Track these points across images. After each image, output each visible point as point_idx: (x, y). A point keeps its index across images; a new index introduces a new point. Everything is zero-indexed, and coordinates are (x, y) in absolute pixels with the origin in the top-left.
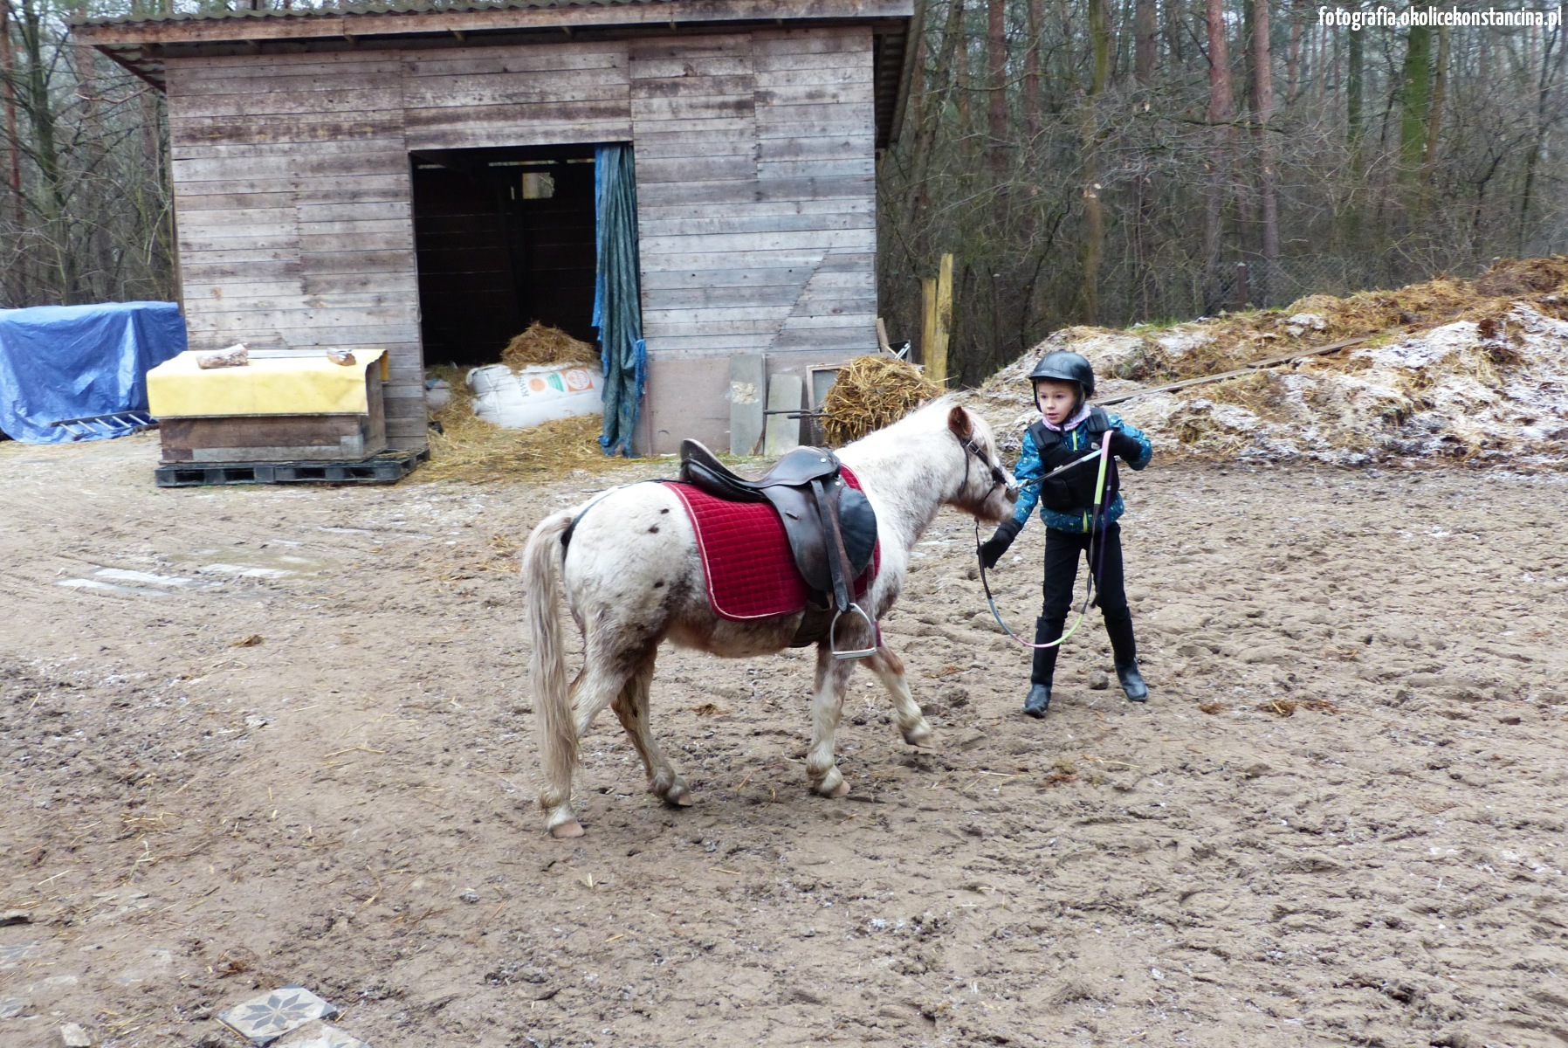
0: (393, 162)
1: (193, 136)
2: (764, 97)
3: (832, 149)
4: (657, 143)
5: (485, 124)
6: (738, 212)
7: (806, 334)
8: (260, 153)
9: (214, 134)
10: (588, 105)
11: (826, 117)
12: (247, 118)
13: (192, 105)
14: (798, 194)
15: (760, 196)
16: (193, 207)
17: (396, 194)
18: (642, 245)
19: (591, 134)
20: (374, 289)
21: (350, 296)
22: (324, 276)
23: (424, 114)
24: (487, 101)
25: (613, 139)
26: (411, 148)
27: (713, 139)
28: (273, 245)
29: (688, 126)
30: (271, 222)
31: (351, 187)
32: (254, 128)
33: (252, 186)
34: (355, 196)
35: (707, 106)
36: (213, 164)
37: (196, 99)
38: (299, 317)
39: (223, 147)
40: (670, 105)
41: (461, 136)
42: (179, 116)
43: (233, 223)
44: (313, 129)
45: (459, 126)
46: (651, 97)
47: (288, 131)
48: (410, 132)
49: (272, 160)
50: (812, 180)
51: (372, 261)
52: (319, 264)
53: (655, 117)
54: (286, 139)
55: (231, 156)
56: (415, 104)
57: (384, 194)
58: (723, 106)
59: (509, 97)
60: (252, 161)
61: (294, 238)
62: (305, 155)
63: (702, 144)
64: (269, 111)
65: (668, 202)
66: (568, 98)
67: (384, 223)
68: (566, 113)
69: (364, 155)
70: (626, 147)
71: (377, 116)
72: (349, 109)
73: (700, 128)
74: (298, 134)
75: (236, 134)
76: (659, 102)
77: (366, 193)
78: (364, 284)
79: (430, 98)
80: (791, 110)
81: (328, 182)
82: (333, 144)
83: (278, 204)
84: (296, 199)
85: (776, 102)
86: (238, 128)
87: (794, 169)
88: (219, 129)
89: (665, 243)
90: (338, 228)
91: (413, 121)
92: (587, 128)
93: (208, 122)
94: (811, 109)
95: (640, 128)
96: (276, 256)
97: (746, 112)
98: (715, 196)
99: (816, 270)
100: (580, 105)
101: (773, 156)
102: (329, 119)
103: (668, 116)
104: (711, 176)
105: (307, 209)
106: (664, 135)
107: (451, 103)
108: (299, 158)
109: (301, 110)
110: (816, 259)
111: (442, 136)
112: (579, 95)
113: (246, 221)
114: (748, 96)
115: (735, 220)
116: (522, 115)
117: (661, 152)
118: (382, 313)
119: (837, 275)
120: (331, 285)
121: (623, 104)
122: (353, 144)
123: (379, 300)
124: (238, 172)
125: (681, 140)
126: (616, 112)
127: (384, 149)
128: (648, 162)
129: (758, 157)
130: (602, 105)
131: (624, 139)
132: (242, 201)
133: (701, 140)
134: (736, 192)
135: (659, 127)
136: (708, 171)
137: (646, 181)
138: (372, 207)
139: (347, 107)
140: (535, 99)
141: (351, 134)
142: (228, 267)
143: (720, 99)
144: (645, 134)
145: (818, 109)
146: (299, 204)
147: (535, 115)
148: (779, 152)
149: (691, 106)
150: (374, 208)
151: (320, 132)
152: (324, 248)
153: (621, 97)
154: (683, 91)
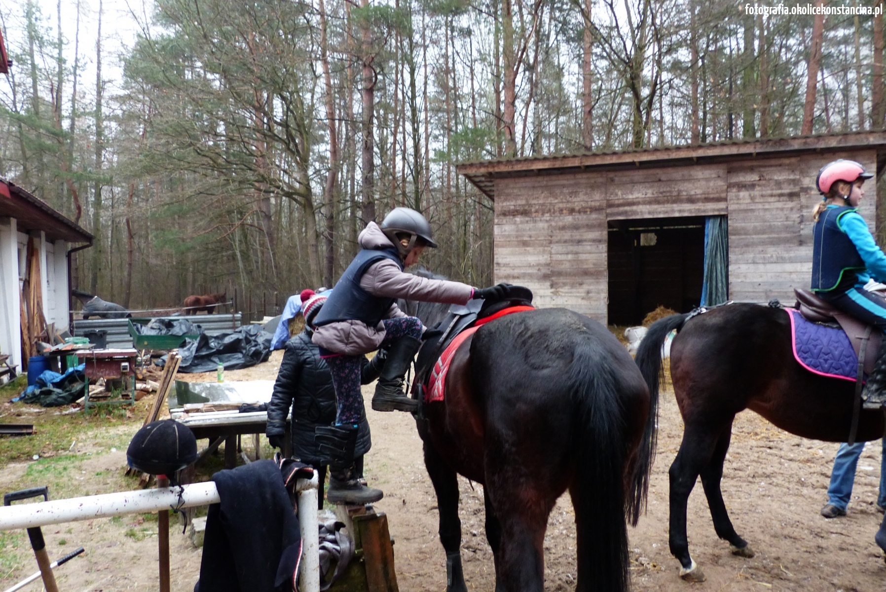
0: (600, 226)
1: (504, 214)
2: (805, 190)
4: (741, 215)
5: (648, 207)
6: (787, 251)
8: (535, 222)
9: (514, 213)
10: (703, 196)
12: (531, 205)
13: (506, 200)
15: (802, 243)
16: (502, 246)
17: (600, 241)
18: (730, 268)
19: (704, 211)
20: (585, 287)
21: (574, 290)
22: (562, 280)
23: (617, 202)
24: (649, 195)
25: (716, 213)
26: (609, 219)
27: (774, 212)
28: (538, 265)
29: (760, 206)
30: (538, 254)
31: (578, 237)
32: (533, 210)
33: (530, 237)
34: (579, 242)
35: (772, 196)
36: (513, 227)
37: (508, 197)
38: (548, 299)
39: (518, 219)
40: (750, 195)
41: (635, 213)
42: (500, 205)
43: (520, 254)
44: (561, 210)
45: (634, 208)
46: (739, 191)
47: (549, 211)
48: (609, 211)
49: (541, 225)
51: (586, 273)
52: (560, 274)
53: (741, 201)
54: (548, 215)
55: (522, 223)
56: (612, 197)
57: (594, 241)
58: (781, 195)
59: (661, 193)
60: (531, 225)
61: (548, 262)
62: (556, 222)
63: (768, 215)
64: (541, 202)
65: (747, 246)
66: (693, 193)
67: (593, 255)
68: (691, 200)
69: (585, 222)
70: (723, 218)
71: (593, 204)
72: (580, 200)
73: (767, 206)
74: (554, 213)
75: (525, 213)
76: (743, 194)
77: (585, 241)
78: (581, 284)
79: (620, 195)
81: (567, 235)
82: (570, 217)
83: (542, 245)
84: (551, 242)
85: (813, 193)
86: (525, 210)
88: (517, 211)
89: (744, 268)
90: (570, 257)
91: (610, 206)
92: (702, 208)
93: (512, 207)
95: (732, 207)
96: (539, 270)
97: (795, 198)
98: (774, 242)
100: (699, 196)
102: (569, 205)
103: (749, 201)
104: (772, 232)
105: (555, 248)
106: (746, 211)
107: (630, 197)
108: (553, 224)
109: (556, 201)
111: (626, 213)
112: (699, 191)
113: (526, 253)
114: (797, 189)
115: (786, 255)
116: (668, 202)
117: (744, 220)
118: (589, 299)
120: (565, 284)
121: (723, 195)
122: (580, 217)
123: (588, 292)
124: (524, 230)
125: (755, 214)
126: (719, 200)
127: (596, 219)
128: (736, 225)
129: (801, 222)
130: (712, 196)
131: (723, 213)
132: (525, 244)
133: (767, 213)
134: (786, 241)
135: (743, 207)
136: (771, 229)
137: (734, 235)
139: (578, 199)
140: (675, 194)
141: (579, 212)
142: (516, 275)
143: (779, 192)
144: (735, 211)
146: (552, 246)
147: (674, 202)
149: (762, 196)
150: (589, 248)
151: (564, 211)
152: (563, 266)
153: (722, 192)
154: (757, 188)
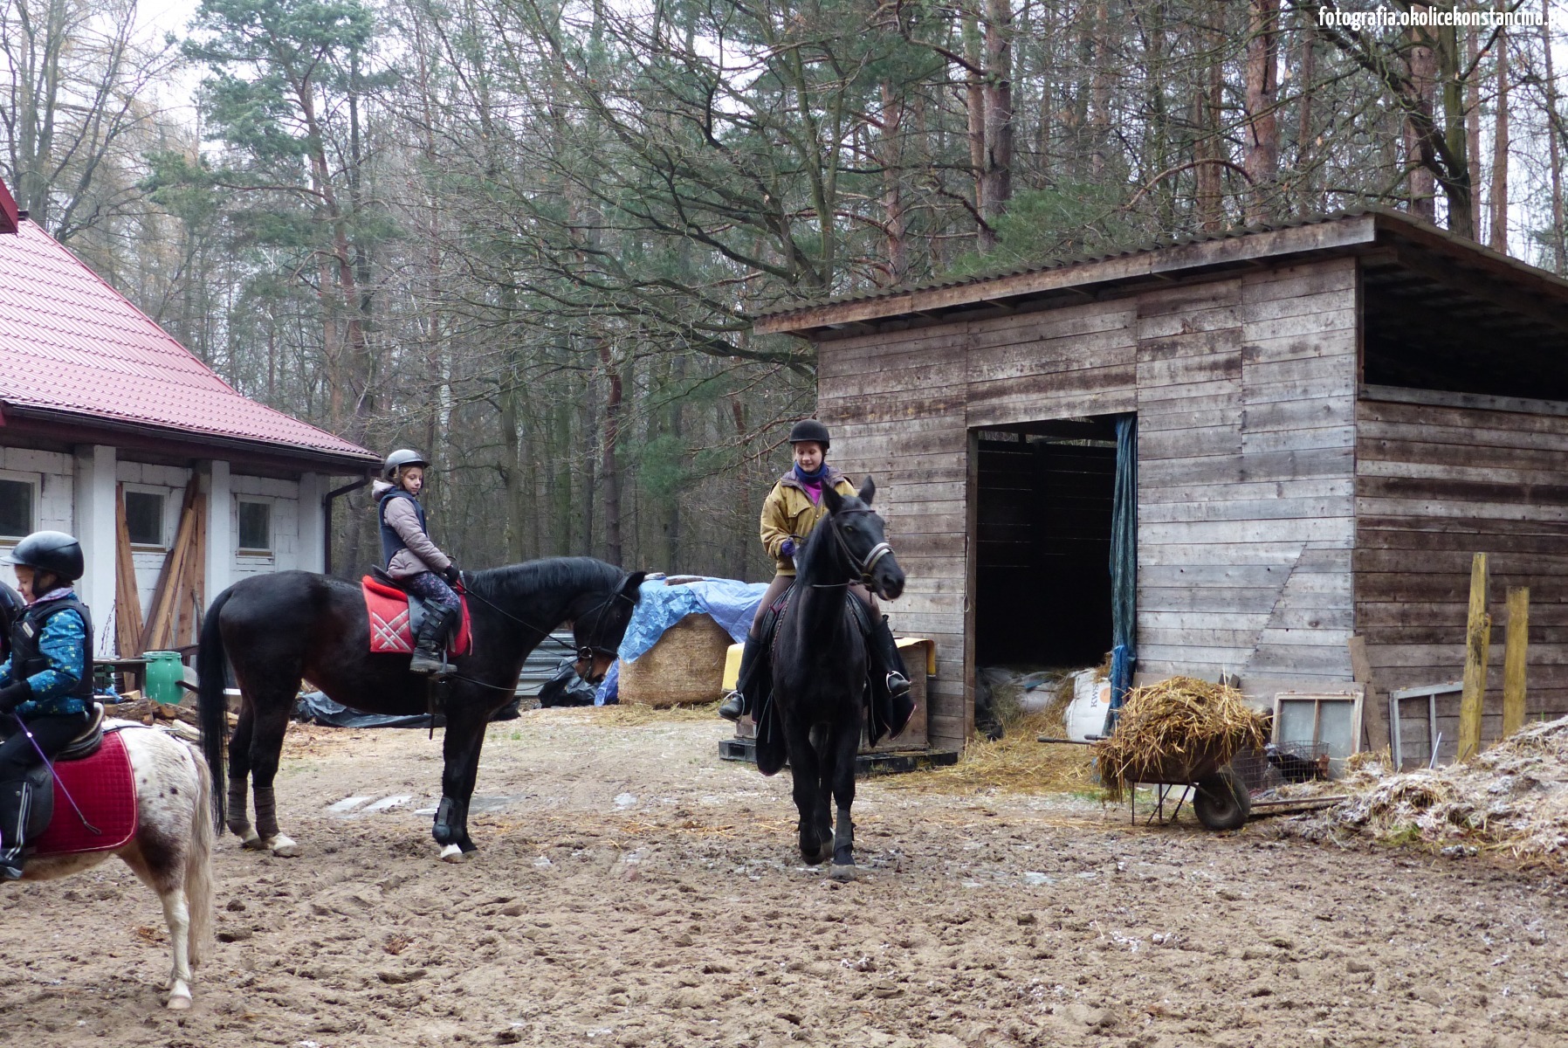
0: (955, 439)
1: (837, 417)
2: (1250, 353)
3: (1312, 416)
4: (1157, 413)
5: (1023, 397)
6: (1223, 495)
7: (1281, 652)
8: (870, 433)
9: (844, 414)
10: (1102, 372)
11: (1307, 375)
12: (865, 397)
13: (834, 387)
14: (1279, 473)
15: (1243, 476)
17: (956, 474)
19: (1105, 405)
20: (937, 575)
21: (920, 581)
22: (904, 558)
23: (981, 388)
24: (1027, 372)
25: (1121, 409)
26: (969, 425)
27: (1204, 407)
29: (1183, 392)
31: (927, 466)
32: (868, 407)
33: (863, 465)
34: (929, 476)
35: (1201, 368)
36: (844, 444)
37: (837, 380)
39: (850, 428)
40: (1169, 368)
41: (1005, 411)
42: (830, 397)
44: (906, 407)
45: (1006, 400)
46: (1153, 359)
47: (890, 409)
48: (969, 407)
49: (878, 440)
50: (1292, 454)
51: (937, 544)
52: (902, 545)
53: (1157, 382)
54: (887, 418)
55: (855, 435)
56: (975, 377)
57: (949, 473)
58: (1214, 366)
59: (1043, 366)
60: (865, 440)
62: (898, 433)
63: (1195, 413)
64: (878, 390)
65: (1163, 483)
66: (1087, 365)
67: (946, 505)
68: (1086, 383)
69: (938, 433)
70: (1133, 416)
71: (949, 392)
72: (930, 386)
73: (1193, 394)
74: (896, 413)
75: (857, 414)
76: (1160, 365)
77: (937, 473)
78: (930, 569)
79: (986, 371)
80: (1275, 367)
81: (912, 462)
82: (917, 421)
84: (889, 478)
85: (1262, 359)
86: (858, 408)
87: (1277, 441)
88: (848, 410)
89: (1159, 529)
90: (916, 508)
92: (1101, 398)
93: (843, 403)
94: (1294, 366)
95: (1143, 396)
97: (1234, 373)
98: (1206, 475)
99: (1293, 569)
100: (1096, 372)
101: (1257, 425)
102: (916, 396)
103: (1166, 381)
104: (1200, 451)
105: (897, 489)
106: (1163, 403)
107: (1001, 377)
108: (895, 437)
109: (899, 388)
110: (1294, 555)
111: (990, 412)
112: (1097, 361)
114: (1237, 353)
115: (1221, 505)
116: (1052, 385)
117: (1160, 424)
118: (941, 600)
119: (1313, 576)
120: (910, 568)
121: (1130, 369)
122: (931, 421)
123: (939, 587)
124: (856, 451)
125: (1178, 410)
126: (1127, 379)
127: (951, 427)
128: (1152, 435)
129: (1244, 426)
130: (1114, 371)
131: (1130, 409)
133: (1195, 408)
134: (1218, 472)
135: (1159, 394)
136: (1199, 445)
137: (1146, 458)
138: (940, 488)
139: (929, 383)
140: (1062, 368)
141: (930, 411)
143: (1211, 358)
144: (1147, 403)
145: (1301, 365)
146: (894, 484)
147: (1061, 386)
148: (1263, 421)
149: (1187, 369)
151: (910, 410)
152: (905, 530)
153: (1130, 361)
154: (1181, 352)
